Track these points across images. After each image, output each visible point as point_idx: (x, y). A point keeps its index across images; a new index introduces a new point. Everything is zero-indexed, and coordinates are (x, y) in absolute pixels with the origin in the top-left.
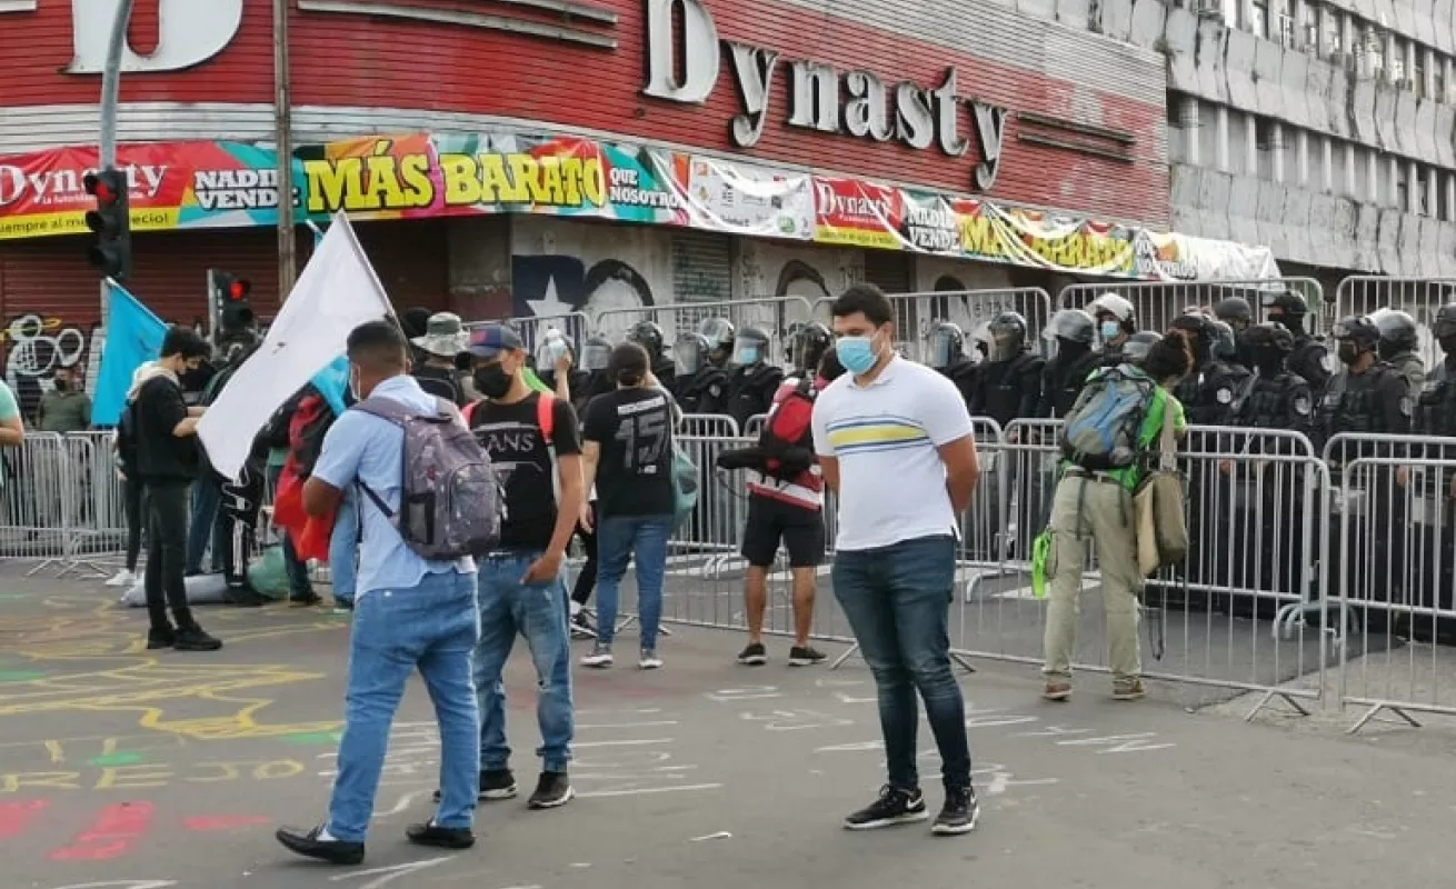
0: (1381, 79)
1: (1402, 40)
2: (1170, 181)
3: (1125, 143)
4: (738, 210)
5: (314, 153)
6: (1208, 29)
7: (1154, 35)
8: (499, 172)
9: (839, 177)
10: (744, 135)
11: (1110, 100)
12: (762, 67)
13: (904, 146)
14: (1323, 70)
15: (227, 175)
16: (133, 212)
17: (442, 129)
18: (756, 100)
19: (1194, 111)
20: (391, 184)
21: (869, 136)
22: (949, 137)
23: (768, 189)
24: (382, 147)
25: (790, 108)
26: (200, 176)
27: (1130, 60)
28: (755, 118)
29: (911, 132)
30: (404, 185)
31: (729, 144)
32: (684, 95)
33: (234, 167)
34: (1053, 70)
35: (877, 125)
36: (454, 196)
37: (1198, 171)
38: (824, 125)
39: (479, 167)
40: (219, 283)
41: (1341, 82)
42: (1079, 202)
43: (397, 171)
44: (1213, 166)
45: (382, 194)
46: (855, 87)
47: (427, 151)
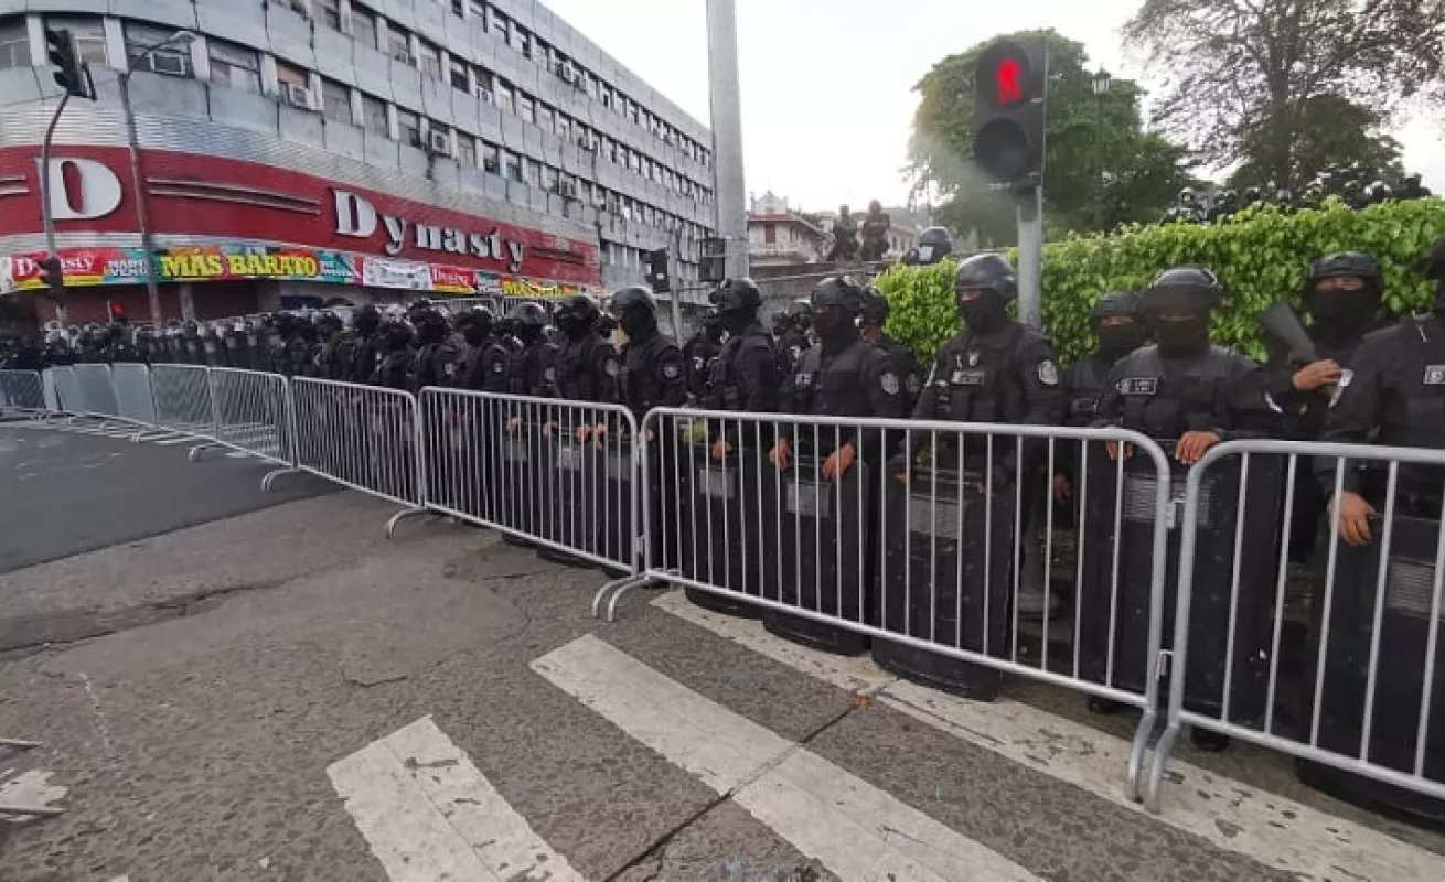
0: (690, 239)
1: (698, 226)
2: (601, 271)
3: (581, 257)
4: (390, 279)
5: (165, 253)
6: (617, 219)
7: (593, 219)
8: (257, 262)
9: (442, 266)
10: (391, 249)
11: (572, 242)
12: (400, 225)
13: (475, 256)
14: (666, 235)
15: (122, 262)
16: (64, 278)
17: (227, 244)
18: (396, 236)
19: (612, 248)
20: (202, 265)
21: (457, 252)
22: (497, 253)
23: (405, 271)
24: (197, 251)
25: (415, 240)
26: (110, 263)
27: (582, 229)
28: (398, 244)
29: (477, 250)
30: (209, 266)
31: (385, 254)
32: (359, 233)
33: (127, 259)
34: (545, 230)
35: (461, 247)
36: (234, 270)
37: (614, 268)
38: (433, 246)
39: (246, 260)
40: (112, 306)
41: (674, 240)
42: (560, 276)
43: (205, 260)
44: (621, 267)
45: (199, 271)
46: (448, 232)
47: (220, 254)
